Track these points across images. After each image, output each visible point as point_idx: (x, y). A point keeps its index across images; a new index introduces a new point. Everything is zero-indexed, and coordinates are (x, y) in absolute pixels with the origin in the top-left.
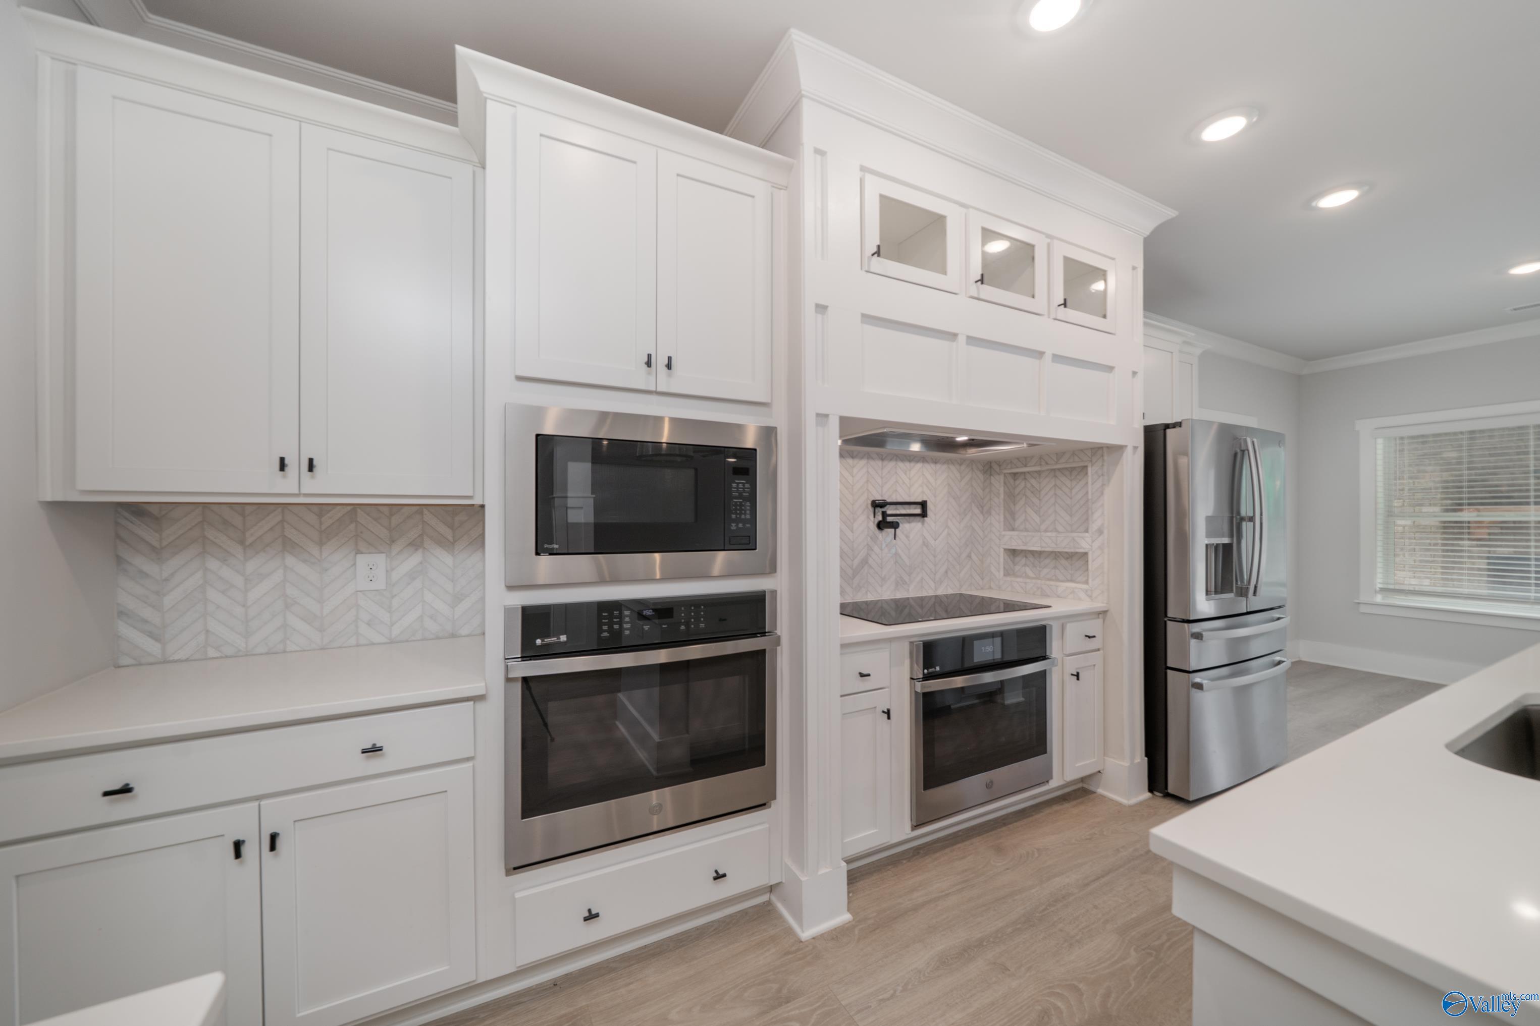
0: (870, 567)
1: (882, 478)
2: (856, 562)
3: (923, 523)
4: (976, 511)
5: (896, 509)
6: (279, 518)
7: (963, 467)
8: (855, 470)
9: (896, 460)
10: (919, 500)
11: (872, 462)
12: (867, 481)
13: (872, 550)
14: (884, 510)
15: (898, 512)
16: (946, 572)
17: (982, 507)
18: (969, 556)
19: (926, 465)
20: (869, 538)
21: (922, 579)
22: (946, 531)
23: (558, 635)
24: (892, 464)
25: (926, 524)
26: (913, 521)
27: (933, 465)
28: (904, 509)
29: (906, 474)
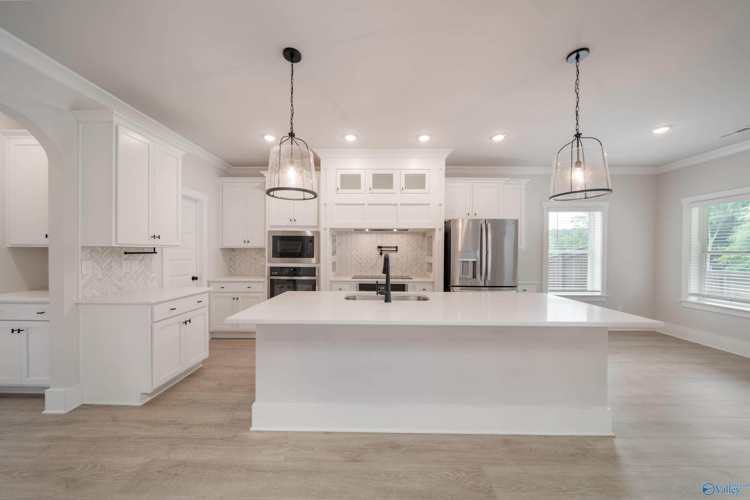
0: (377, 266)
1: (382, 239)
2: (372, 264)
3: (397, 253)
4: (419, 249)
5: (387, 249)
6: (250, 251)
7: (413, 235)
8: (372, 237)
9: (387, 234)
10: (395, 246)
11: (378, 235)
12: (376, 240)
13: (378, 261)
14: (381, 249)
15: (387, 250)
16: (406, 269)
17: (422, 248)
18: (416, 264)
19: (398, 235)
20: (377, 258)
21: (396, 271)
22: (406, 256)
23: (276, 272)
24: (386, 235)
25: (398, 254)
26: (393, 252)
27: (401, 235)
28: (390, 249)
29: (390, 238)
